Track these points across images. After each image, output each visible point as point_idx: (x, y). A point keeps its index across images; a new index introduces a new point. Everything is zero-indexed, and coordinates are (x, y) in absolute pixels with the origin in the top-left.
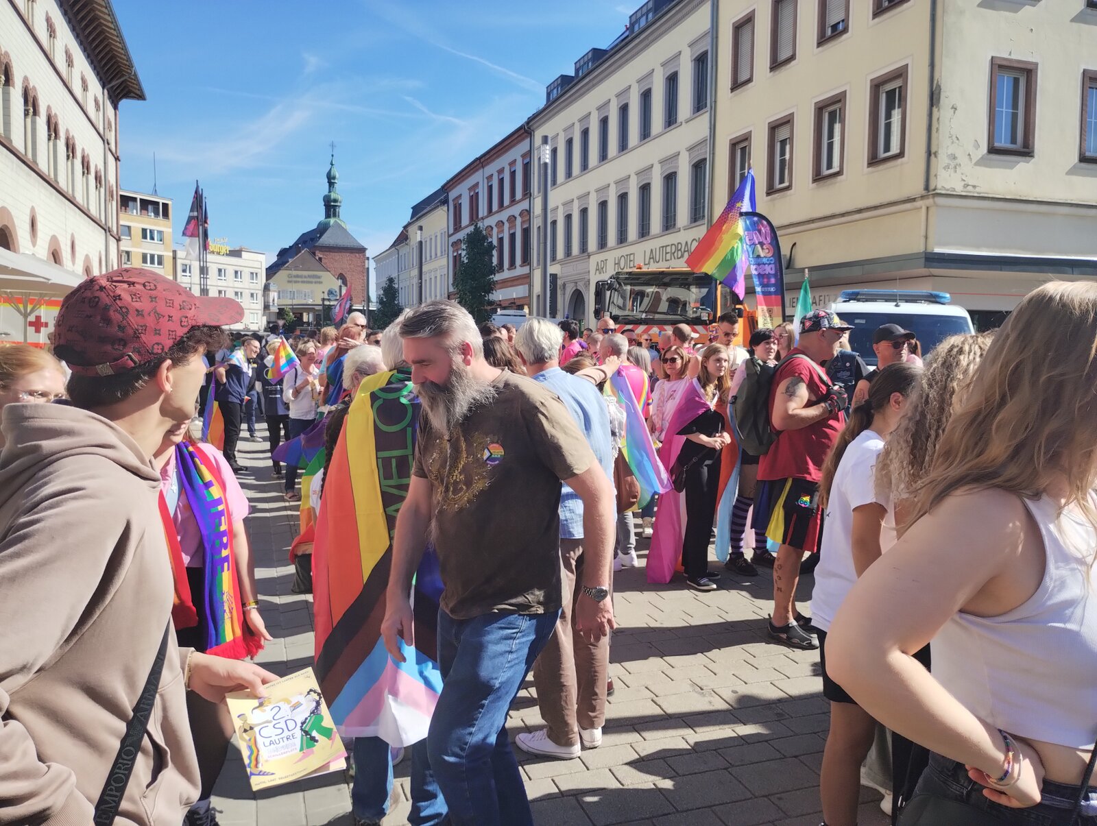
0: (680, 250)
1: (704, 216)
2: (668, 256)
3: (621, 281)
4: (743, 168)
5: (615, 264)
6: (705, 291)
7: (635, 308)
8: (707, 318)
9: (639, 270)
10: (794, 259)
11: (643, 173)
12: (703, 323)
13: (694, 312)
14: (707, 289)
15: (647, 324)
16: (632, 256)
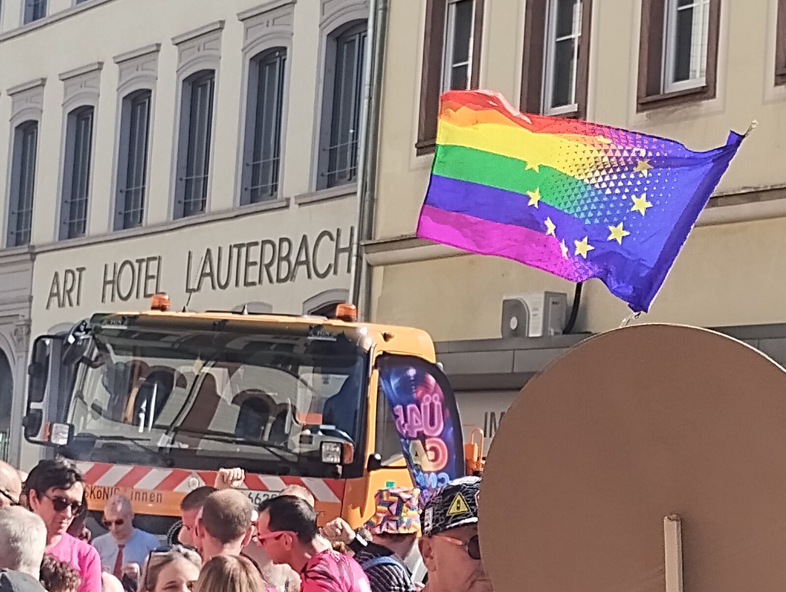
0: (287, 259)
1: (354, 172)
2: (254, 271)
3: (103, 339)
4: (460, 54)
5: (106, 283)
6: (337, 381)
7: (142, 416)
8: (337, 460)
9: (158, 313)
10: (585, 308)
11: (195, 42)
12: (326, 471)
13: (303, 440)
14: (346, 377)
15: (171, 466)
16: (154, 264)
